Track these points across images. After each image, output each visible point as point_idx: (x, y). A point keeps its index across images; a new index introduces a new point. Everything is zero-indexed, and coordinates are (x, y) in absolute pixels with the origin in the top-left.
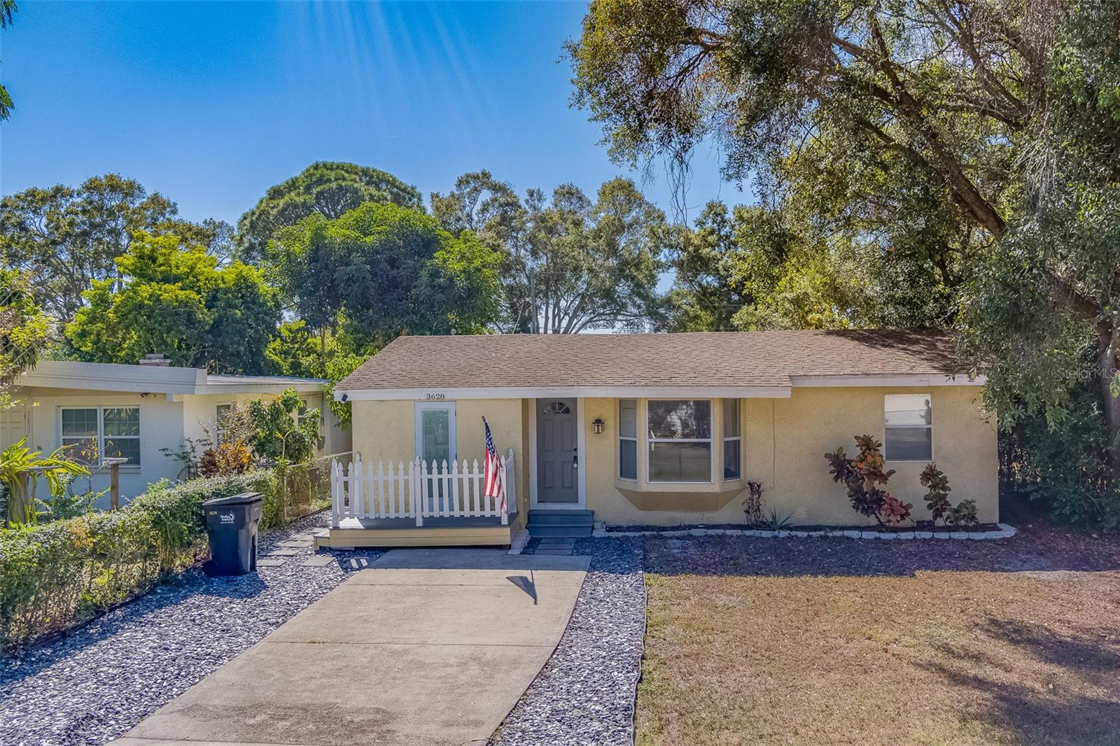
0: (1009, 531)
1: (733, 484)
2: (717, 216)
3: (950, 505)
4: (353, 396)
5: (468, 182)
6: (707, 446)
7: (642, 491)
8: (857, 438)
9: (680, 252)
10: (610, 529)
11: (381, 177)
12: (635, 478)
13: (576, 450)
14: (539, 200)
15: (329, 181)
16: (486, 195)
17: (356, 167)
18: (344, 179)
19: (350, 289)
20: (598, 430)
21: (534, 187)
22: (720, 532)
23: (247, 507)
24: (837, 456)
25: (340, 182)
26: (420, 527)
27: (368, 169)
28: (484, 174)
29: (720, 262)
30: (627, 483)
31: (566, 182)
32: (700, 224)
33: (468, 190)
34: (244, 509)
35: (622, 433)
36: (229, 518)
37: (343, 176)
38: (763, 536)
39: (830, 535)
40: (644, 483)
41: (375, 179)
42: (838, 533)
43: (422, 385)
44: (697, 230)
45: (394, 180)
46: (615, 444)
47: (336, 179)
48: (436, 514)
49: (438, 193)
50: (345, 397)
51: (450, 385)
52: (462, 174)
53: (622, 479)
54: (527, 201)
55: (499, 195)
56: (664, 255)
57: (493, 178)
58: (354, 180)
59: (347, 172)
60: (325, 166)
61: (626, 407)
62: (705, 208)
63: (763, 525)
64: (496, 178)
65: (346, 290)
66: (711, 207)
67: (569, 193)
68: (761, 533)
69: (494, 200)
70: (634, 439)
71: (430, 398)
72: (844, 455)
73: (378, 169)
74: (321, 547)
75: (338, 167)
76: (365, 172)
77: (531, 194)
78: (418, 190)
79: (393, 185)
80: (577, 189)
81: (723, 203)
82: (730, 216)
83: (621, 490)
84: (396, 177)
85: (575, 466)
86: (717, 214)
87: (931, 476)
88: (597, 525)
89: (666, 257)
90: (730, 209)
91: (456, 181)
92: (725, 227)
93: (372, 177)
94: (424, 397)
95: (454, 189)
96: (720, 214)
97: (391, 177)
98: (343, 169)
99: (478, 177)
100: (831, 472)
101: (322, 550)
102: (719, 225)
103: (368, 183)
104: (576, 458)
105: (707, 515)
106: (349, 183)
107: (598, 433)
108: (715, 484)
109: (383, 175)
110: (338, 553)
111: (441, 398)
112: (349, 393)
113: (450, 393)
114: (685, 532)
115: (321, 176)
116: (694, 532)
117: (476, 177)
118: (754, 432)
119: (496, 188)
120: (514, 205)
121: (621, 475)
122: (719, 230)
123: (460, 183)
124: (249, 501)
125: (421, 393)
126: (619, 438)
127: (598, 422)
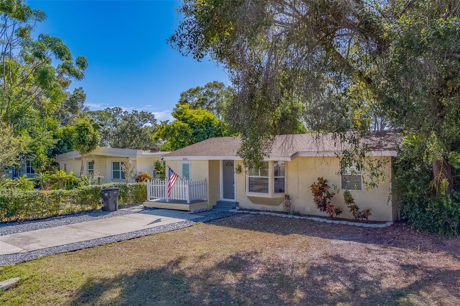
13: (234, 179)
26: (167, 202)
34: (110, 192)
36: (106, 195)
39: (308, 219)
42: (311, 218)
63: (289, 213)
68: (288, 216)
71: (184, 160)
85: (234, 185)
104: (234, 182)
105: (275, 207)
108: (270, 195)
113: (189, 158)
118: (291, 174)
124: (110, 189)
125: (181, 158)
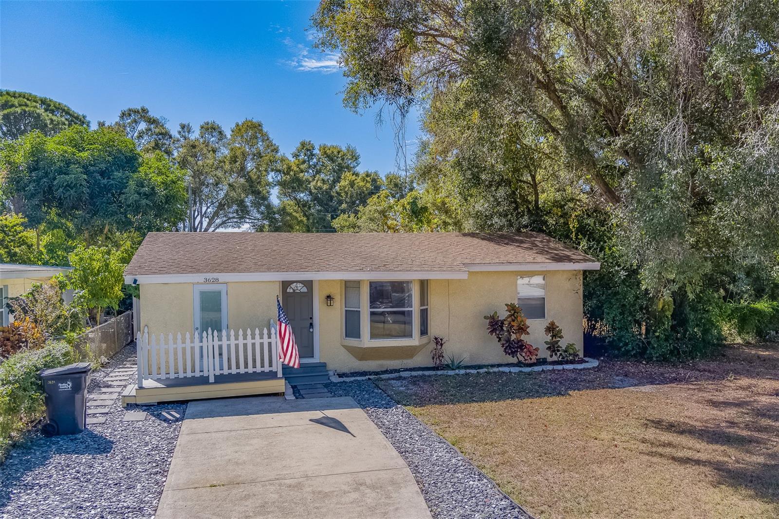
0: (594, 363)
1: (425, 339)
2: (307, 151)
3: (561, 347)
4: (142, 280)
5: (130, 115)
6: (410, 313)
7: (365, 346)
8: (507, 305)
9: (282, 175)
10: (340, 376)
11: (57, 106)
12: (360, 338)
13: (311, 318)
14: (189, 132)
15: (13, 106)
16: (143, 126)
17: (36, 97)
18: (26, 105)
19: (68, 193)
20: (330, 303)
21: (185, 122)
22: (420, 373)
23: (83, 375)
24: (492, 317)
25: (24, 108)
26: (212, 383)
27: (46, 99)
28: (143, 110)
29: (312, 183)
30: (353, 342)
31: (210, 120)
32: (296, 156)
33: (129, 121)
34: (80, 378)
35: (347, 306)
36: (66, 386)
37: (26, 103)
38: (449, 374)
39: (491, 371)
40: (366, 341)
41: (52, 107)
42: (496, 370)
43: (198, 271)
44: (293, 160)
45: (69, 109)
46: (341, 314)
47: (20, 105)
48: (226, 371)
49: (104, 122)
50: (135, 281)
51: (221, 271)
52: (126, 108)
53: (347, 338)
54: (179, 132)
55: (152, 126)
56: (271, 177)
57: (150, 113)
58: (36, 107)
59: (28, 99)
60: (8, 93)
61: (350, 286)
62: (299, 145)
63: (447, 367)
64: (152, 114)
65: (64, 194)
66: (303, 145)
67: (211, 128)
68: (447, 372)
69: (149, 130)
70: (358, 310)
71: (207, 281)
72: (498, 317)
73: (55, 100)
74: (128, 404)
75: (20, 96)
76: (43, 102)
77: (183, 127)
78: (88, 119)
79: (68, 113)
80: (218, 125)
81: (311, 142)
82: (316, 151)
83: (345, 347)
84: (70, 107)
85: (311, 330)
86: (308, 150)
87: (552, 329)
88: (331, 373)
89: (273, 178)
90: (317, 147)
91: (119, 113)
92: (313, 159)
93: (49, 105)
94: (202, 280)
95: (118, 119)
96: (310, 150)
97: (65, 106)
98: (24, 97)
99: (138, 112)
100: (488, 329)
101: (130, 406)
102: (308, 158)
103: (46, 110)
104: (311, 325)
105: (405, 361)
106: (32, 109)
107: (330, 305)
108: (415, 341)
109: (59, 104)
110: (145, 408)
111: (216, 282)
112: (138, 277)
113: (223, 277)
114: (397, 375)
115: (5, 101)
116: (404, 374)
117: (136, 112)
118: (435, 301)
119: (152, 121)
120: (166, 135)
121: (346, 336)
122: (309, 161)
123: (123, 115)
124: (84, 370)
125: (199, 278)
126: (344, 309)
127: (329, 297)
